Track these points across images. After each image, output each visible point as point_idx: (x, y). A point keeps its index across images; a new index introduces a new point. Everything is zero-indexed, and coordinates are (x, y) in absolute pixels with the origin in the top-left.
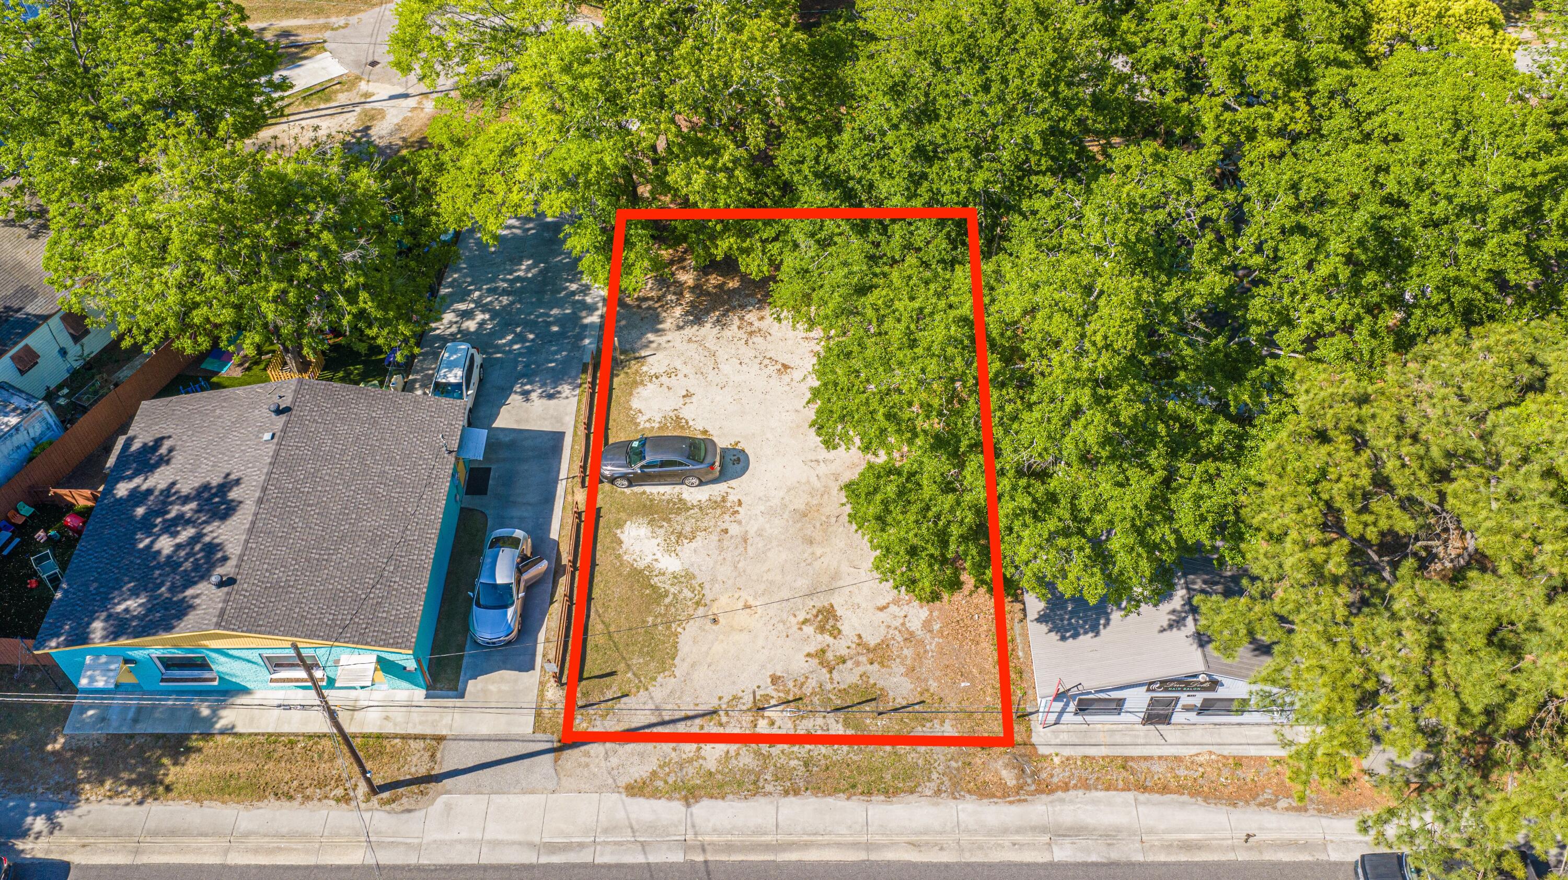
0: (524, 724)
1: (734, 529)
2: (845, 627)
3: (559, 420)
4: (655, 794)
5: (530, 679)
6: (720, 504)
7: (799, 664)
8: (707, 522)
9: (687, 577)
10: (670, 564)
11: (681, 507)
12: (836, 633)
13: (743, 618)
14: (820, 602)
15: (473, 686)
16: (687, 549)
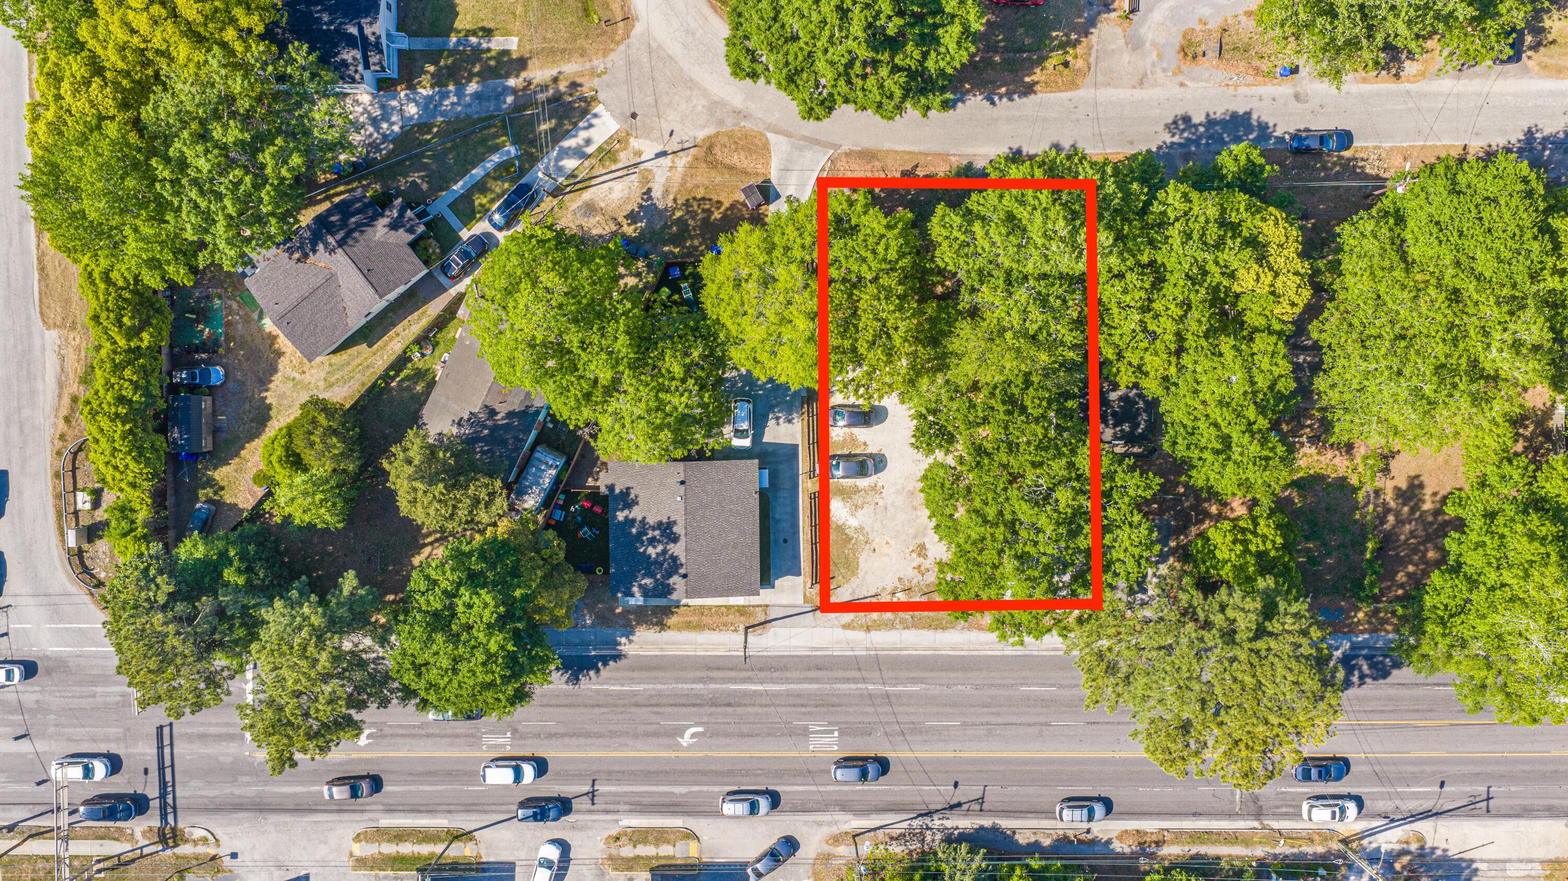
0: (800, 600)
1: (881, 502)
2: (929, 554)
3: (793, 436)
4: (854, 628)
5: (799, 580)
6: (874, 488)
7: (909, 573)
8: (868, 499)
9: (859, 530)
10: (853, 522)
11: (856, 490)
12: (925, 557)
13: (886, 549)
14: (919, 541)
15: (778, 583)
16: (860, 513)
